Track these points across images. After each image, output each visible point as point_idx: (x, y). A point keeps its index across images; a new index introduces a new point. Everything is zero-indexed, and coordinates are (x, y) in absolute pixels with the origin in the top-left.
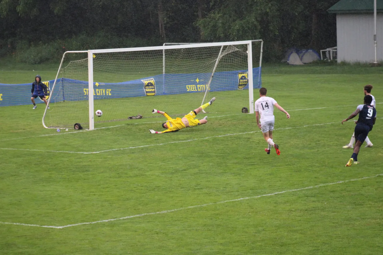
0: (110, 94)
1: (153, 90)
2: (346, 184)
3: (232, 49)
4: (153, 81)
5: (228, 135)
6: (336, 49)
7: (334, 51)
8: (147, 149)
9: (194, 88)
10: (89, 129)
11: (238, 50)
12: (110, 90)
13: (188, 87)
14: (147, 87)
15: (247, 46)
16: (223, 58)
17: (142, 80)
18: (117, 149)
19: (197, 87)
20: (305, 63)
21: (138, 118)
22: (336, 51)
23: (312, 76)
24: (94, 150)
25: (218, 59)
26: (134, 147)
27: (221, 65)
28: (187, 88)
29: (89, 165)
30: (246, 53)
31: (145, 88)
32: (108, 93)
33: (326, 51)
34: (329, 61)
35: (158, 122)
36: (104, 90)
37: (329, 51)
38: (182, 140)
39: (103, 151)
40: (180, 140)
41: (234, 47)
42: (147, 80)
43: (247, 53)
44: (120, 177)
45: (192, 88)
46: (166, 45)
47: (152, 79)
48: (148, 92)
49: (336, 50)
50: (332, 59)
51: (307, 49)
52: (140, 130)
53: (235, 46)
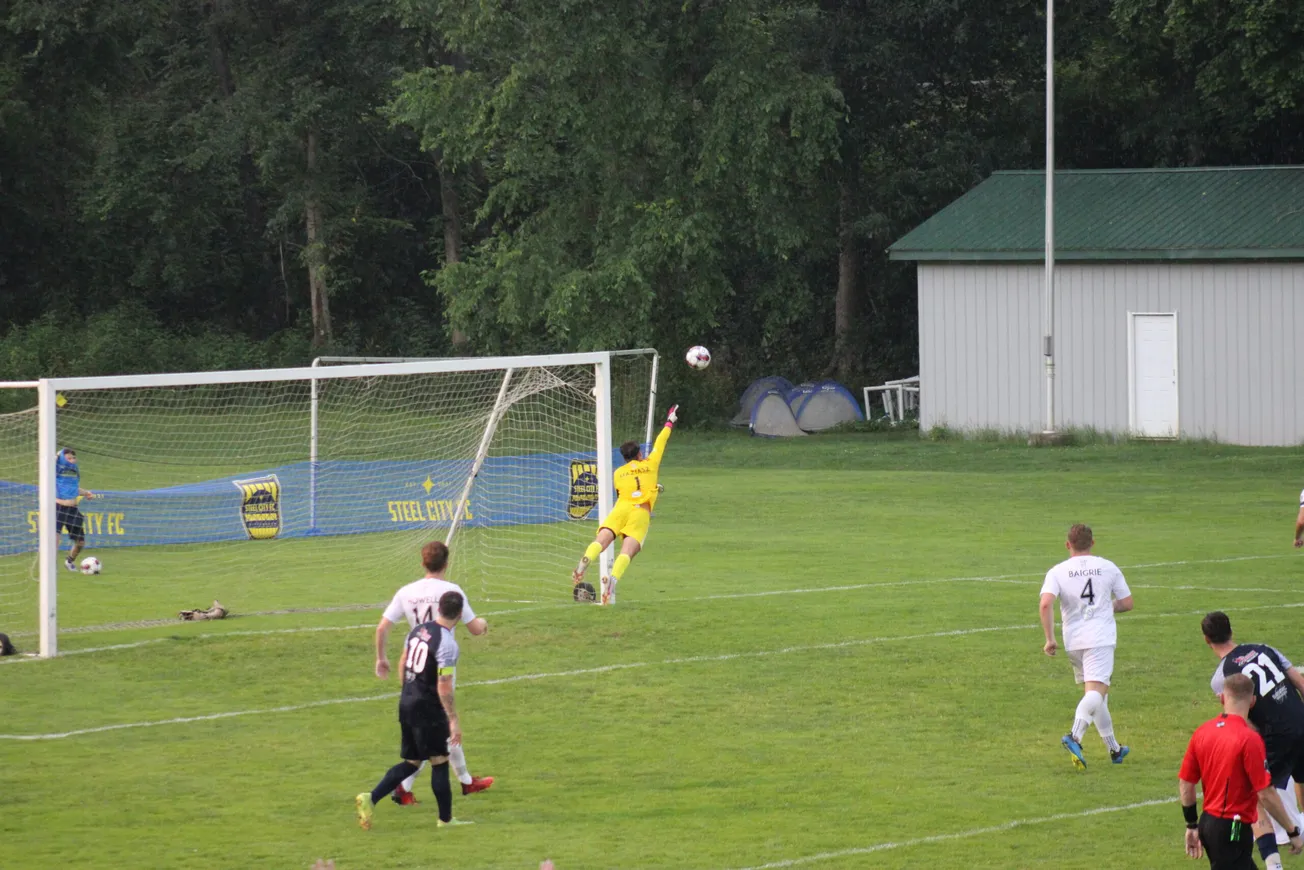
0: (120, 532)
1: (273, 517)
2: (906, 852)
3: (541, 380)
4: (272, 484)
5: (520, 678)
6: (916, 384)
7: (909, 393)
8: (235, 725)
9: (413, 512)
10: (38, 652)
11: (563, 383)
12: (120, 516)
13: (394, 507)
14: (250, 507)
15: (593, 371)
16: (510, 413)
17: (236, 483)
18: (129, 725)
19: (423, 507)
20: (810, 432)
21: (216, 618)
22: (917, 389)
23: (832, 475)
24: (50, 727)
25: (493, 416)
26: (189, 720)
27: (506, 435)
28: (391, 511)
29: (28, 781)
30: (591, 395)
31: (244, 509)
32: (114, 529)
33: (884, 391)
34: (893, 423)
35: (280, 631)
36: (101, 517)
37: (894, 393)
38: (359, 695)
39: (80, 732)
40: (351, 695)
41: (548, 373)
42: (254, 483)
43: (594, 394)
44: (129, 824)
45: (406, 512)
46: (321, 364)
47: (272, 480)
48: (254, 522)
49: (918, 386)
50: (901, 417)
51: (819, 383)
52: (216, 657)
53: (553, 369)
